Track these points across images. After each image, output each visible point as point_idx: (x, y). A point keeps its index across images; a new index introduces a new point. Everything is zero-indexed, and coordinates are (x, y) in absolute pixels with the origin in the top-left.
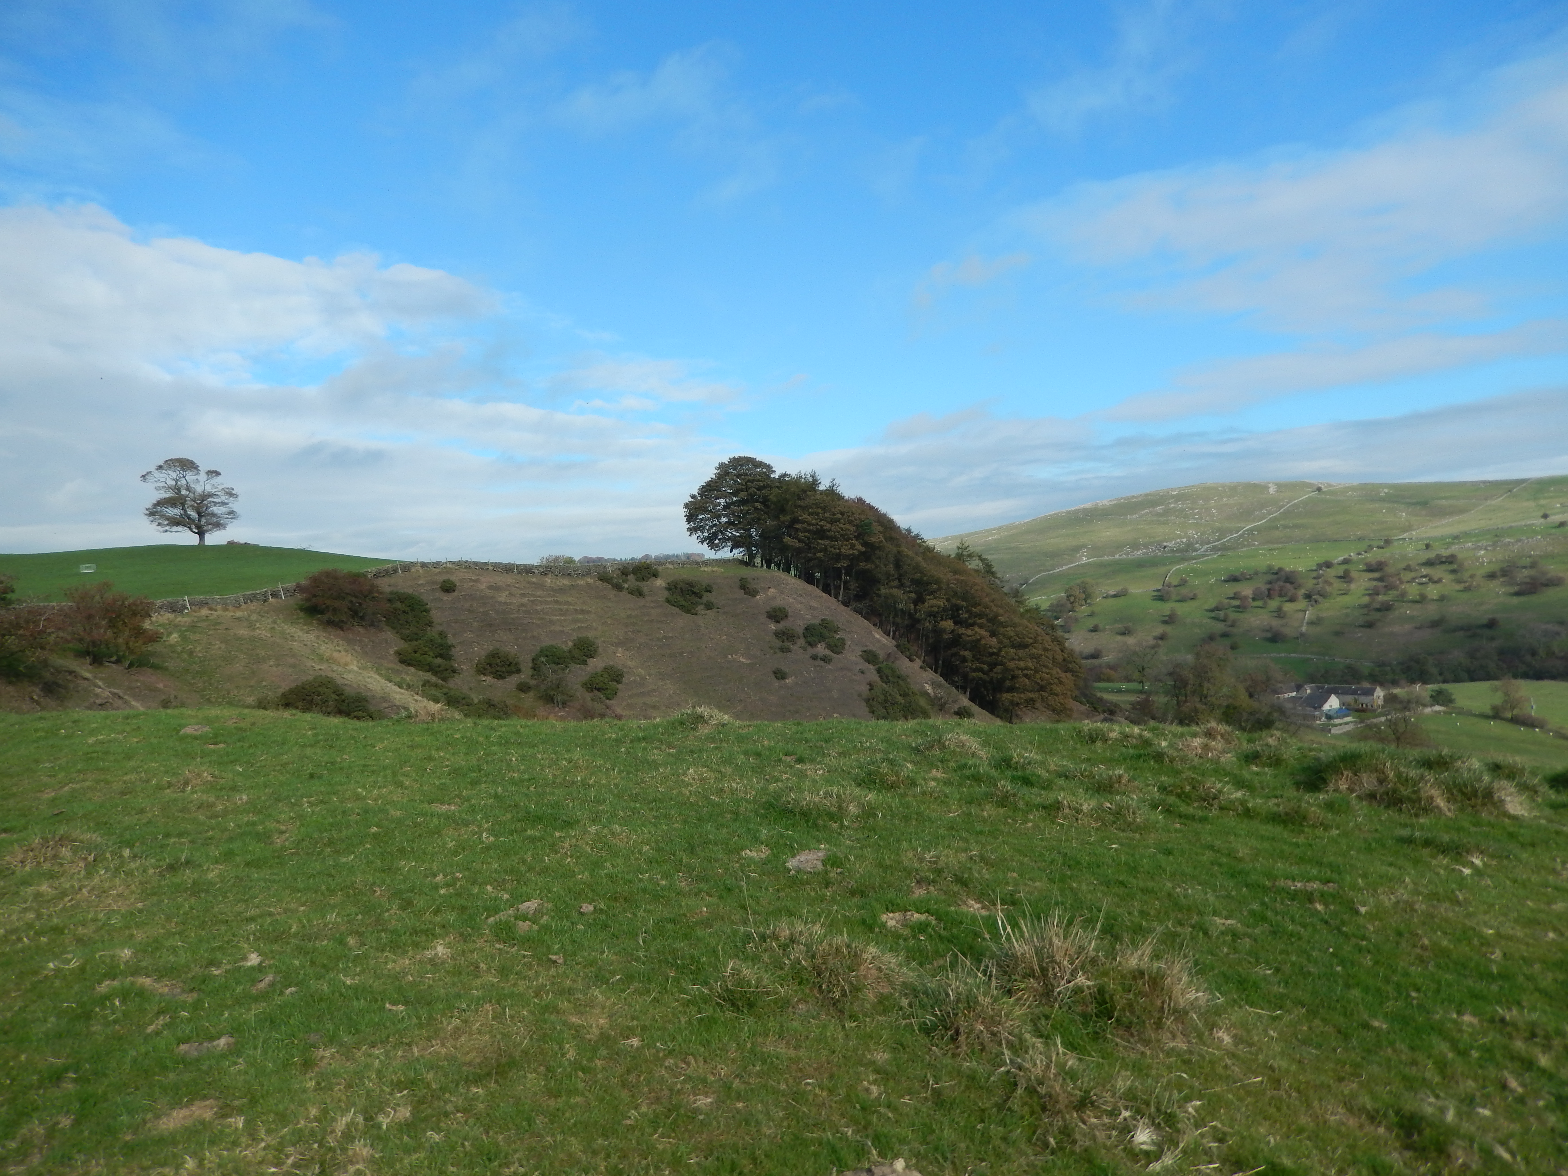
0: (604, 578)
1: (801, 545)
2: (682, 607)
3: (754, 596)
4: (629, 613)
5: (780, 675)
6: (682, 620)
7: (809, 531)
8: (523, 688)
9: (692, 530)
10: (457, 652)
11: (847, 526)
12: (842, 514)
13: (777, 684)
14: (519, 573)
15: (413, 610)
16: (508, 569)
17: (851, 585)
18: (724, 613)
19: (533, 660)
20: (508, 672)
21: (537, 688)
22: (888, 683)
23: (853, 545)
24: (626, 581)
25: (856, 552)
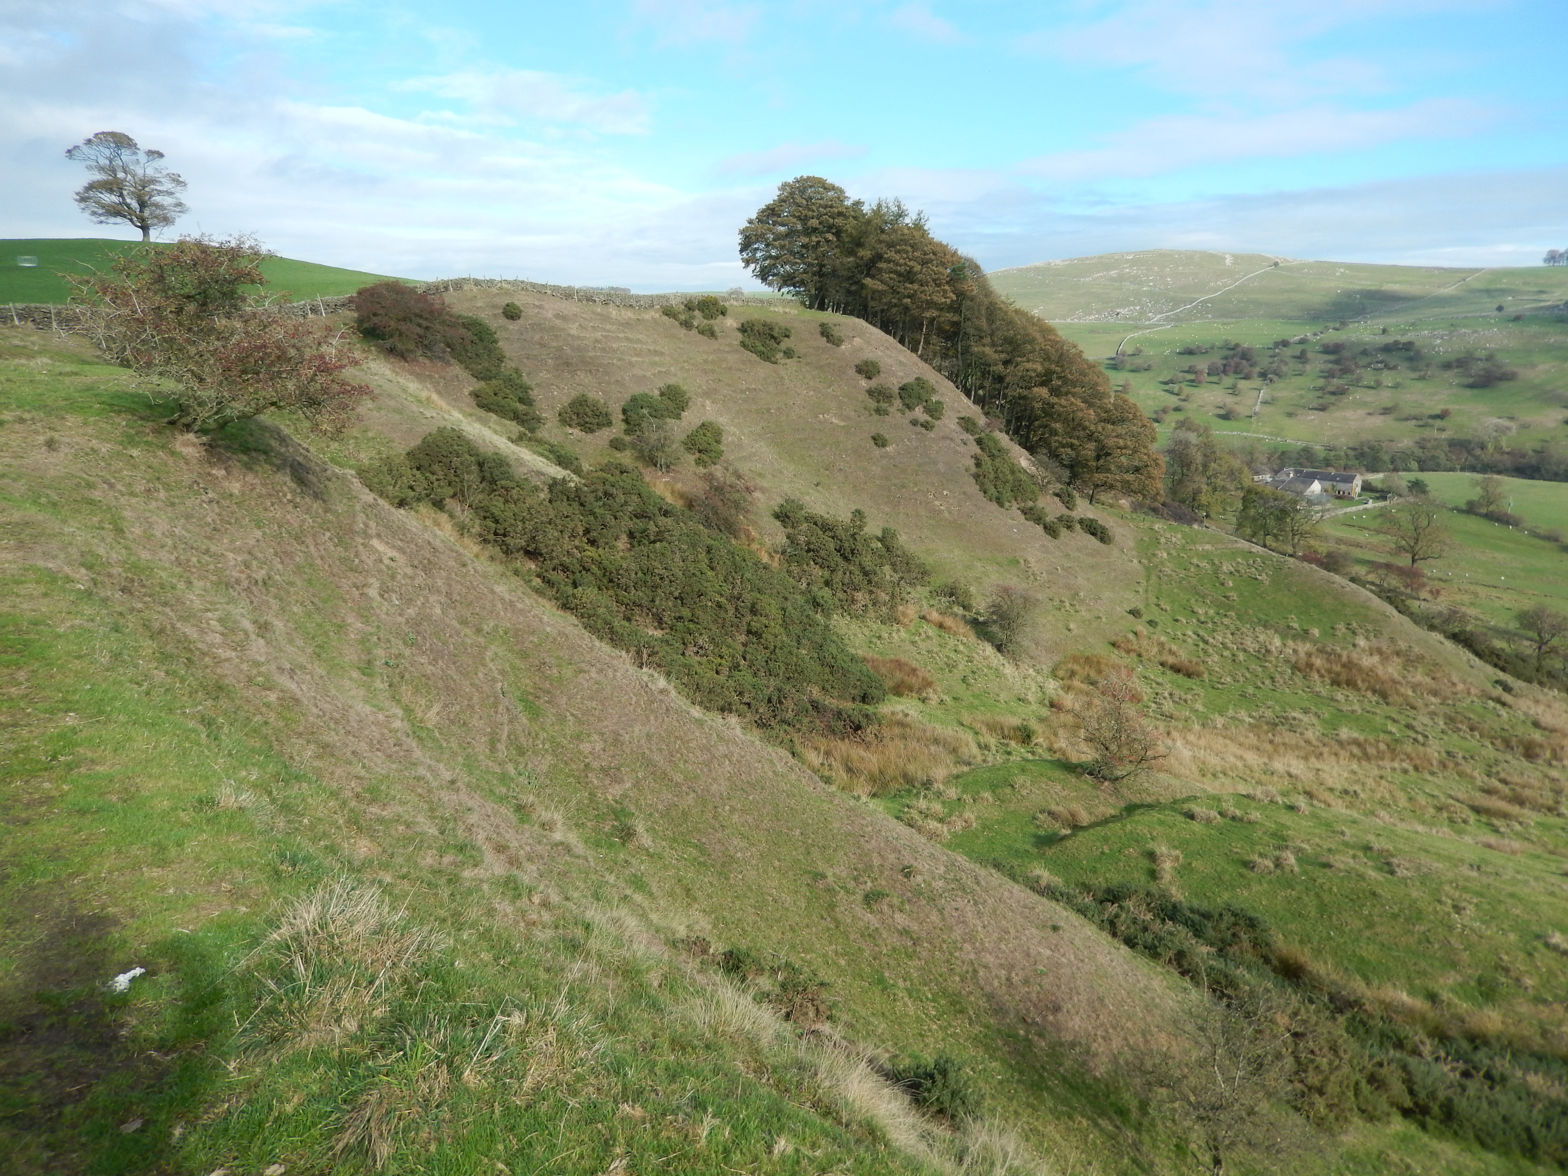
0: (668, 312)
1: (885, 288)
2: (761, 354)
3: (838, 345)
4: (705, 357)
5: (879, 441)
6: (764, 369)
7: (896, 272)
8: (616, 445)
9: (747, 262)
10: (536, 394)
11: (941, 269)
12: (934, 254)
13: (877, 452)
14: (579, 300)
15: (481, 340)
16: (568, 294)
17: (934, 339)
18: (807, 364)
19: (624, 411)
20: (598, 424)
21: (633, 446)
22: (992, 456)
23: (945, 291)
24: (694, 317)
25: (948, 301)
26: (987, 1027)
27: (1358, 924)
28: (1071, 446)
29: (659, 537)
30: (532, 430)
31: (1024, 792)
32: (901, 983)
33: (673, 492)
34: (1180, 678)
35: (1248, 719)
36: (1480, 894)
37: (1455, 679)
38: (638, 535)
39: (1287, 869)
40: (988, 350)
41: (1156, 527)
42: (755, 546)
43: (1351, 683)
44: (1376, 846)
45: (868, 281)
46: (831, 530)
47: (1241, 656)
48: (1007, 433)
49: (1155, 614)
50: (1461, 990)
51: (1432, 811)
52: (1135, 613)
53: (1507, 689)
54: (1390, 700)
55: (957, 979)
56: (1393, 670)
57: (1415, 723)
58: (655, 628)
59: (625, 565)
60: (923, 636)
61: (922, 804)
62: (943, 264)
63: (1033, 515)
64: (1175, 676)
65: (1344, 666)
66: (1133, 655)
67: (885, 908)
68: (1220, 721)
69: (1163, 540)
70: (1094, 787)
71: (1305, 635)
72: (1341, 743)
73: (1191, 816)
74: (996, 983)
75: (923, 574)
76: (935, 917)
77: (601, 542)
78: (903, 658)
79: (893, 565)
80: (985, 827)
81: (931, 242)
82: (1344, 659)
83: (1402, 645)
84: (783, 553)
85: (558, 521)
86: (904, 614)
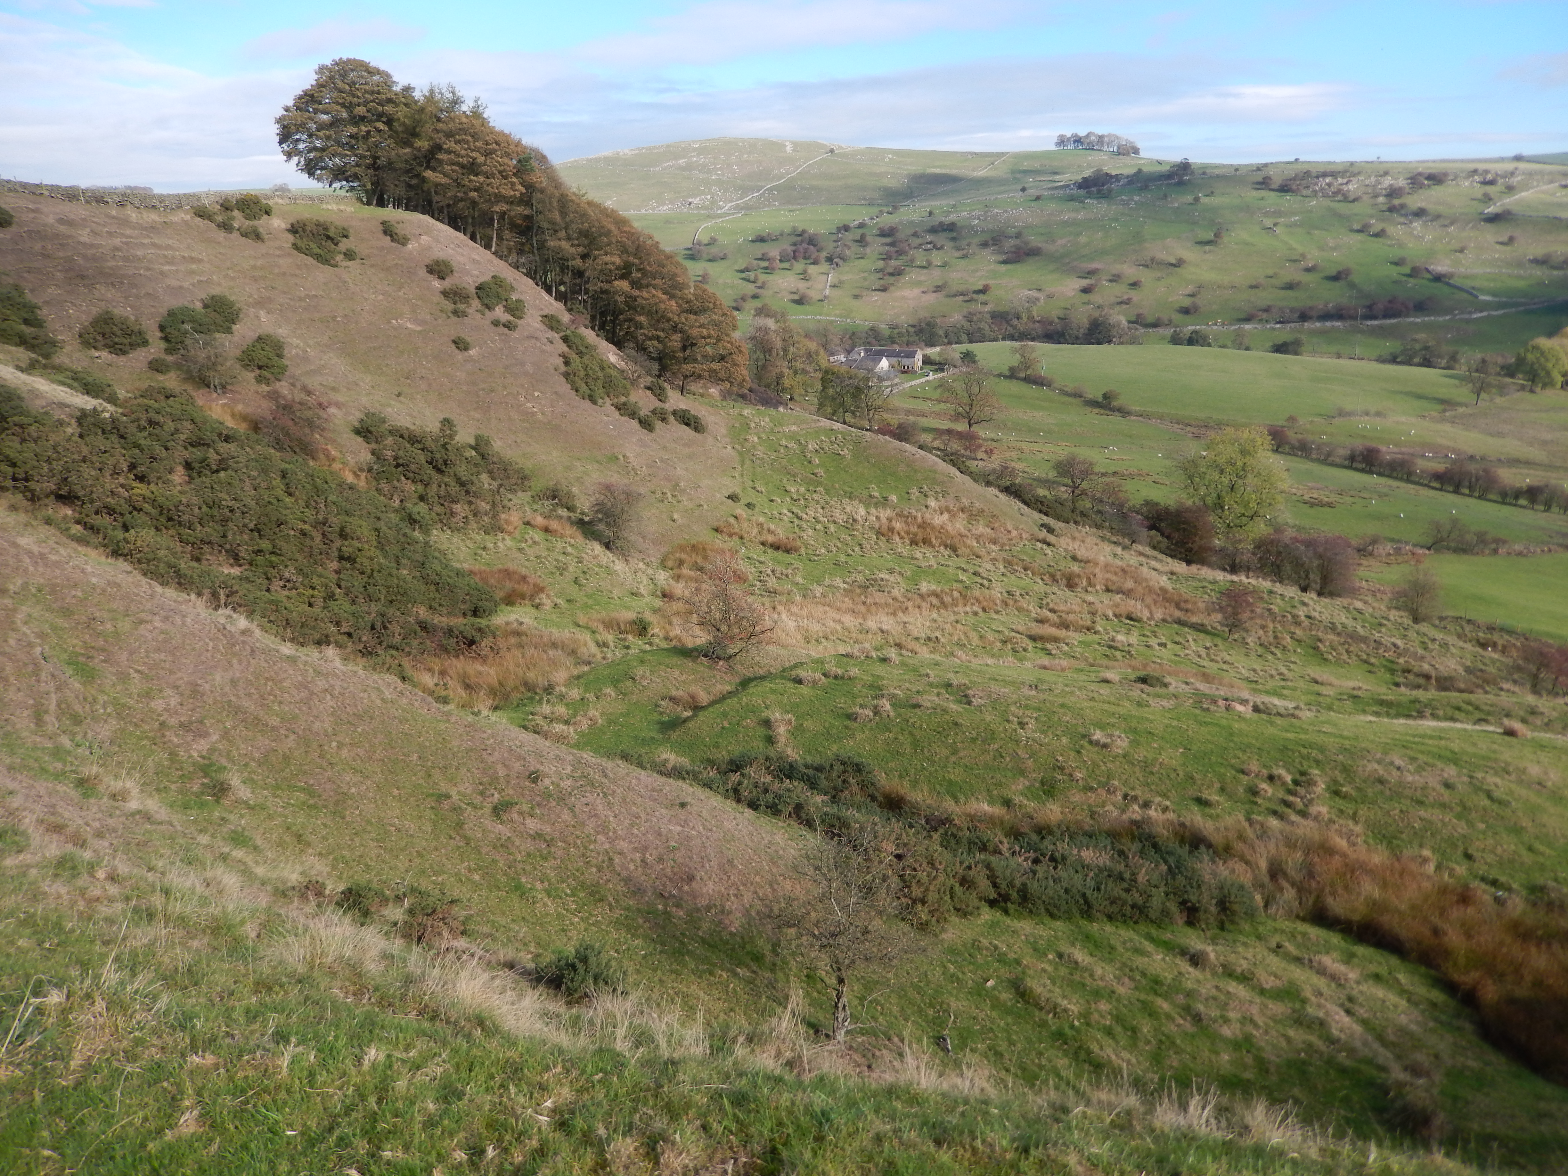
0: (202, 213)
1: (448, 181)
2: (318, 258)
3: (404, 244)
4: (252, 262)
5: (461, 344)
6: (323, 273)
7: (458, 164)
8: (156, 366)
9: (289, 155)
10: (45, 313)
11: (506, 160)
12: (497, 143)
13: (460, 356)
14: (88, 201)
16: (71, 195)
17: (507, 234)
18: (372, 266)
19: (162, 328)
20: (131, 344)
21: (178, 366)
22: (580, 354)
23: (513, 184)
24: (233, 218)
25: (517, 194)
26: (627, 909)
27: (945, 752)
28: (658, 338)
29: (223, 465)
30: (47, 356)
31: (645, 683)
32: (538, 886)
33: (233, 415)
34: (780, 554)
35: (842, 586)
36: (1039, 710)
37: (1010, 528)
38: (196, 465)
39: (884, 715)
40: (564, 244)
41: (746, 412)
42: (336, 466)
43: (926, 542)
44: (955, 682)
45: (428, 174)
46: (419, 442)
47: (832, 528)
48: (593, 328)
49: (752, 497)
50: (1029, 793)
51: (999, 644)
52: (733, 497)
53: (1051, 530)
54: (960, 552)
55: (594, 870)
56: (960, 525)
57: (980, 570)
58: (232, 565)
59: (184, 500)
60: (530, 542)
61: (546, 709)
62: (508, 155)
63: (626, 410)
64: (776, 553)
65: (919, 527)
66: (735, 538)
67: (515, 816)
68: (818, 591)
69: (753, 425)
70: (710, 668)
71: (885, 502)
72: (922, 596)
73: (799, 681)
74: (632, 867)
75: (524, 478)
76: (566, 816)
77: (152, 477)
78: (511, 566)
79: (490, 472)
80: (610, 722)
81: (492, 131)
82: (919, 520)
83: (965, 502)
84: (370, 470)
85: (95, 459)
86: (507, 522)
